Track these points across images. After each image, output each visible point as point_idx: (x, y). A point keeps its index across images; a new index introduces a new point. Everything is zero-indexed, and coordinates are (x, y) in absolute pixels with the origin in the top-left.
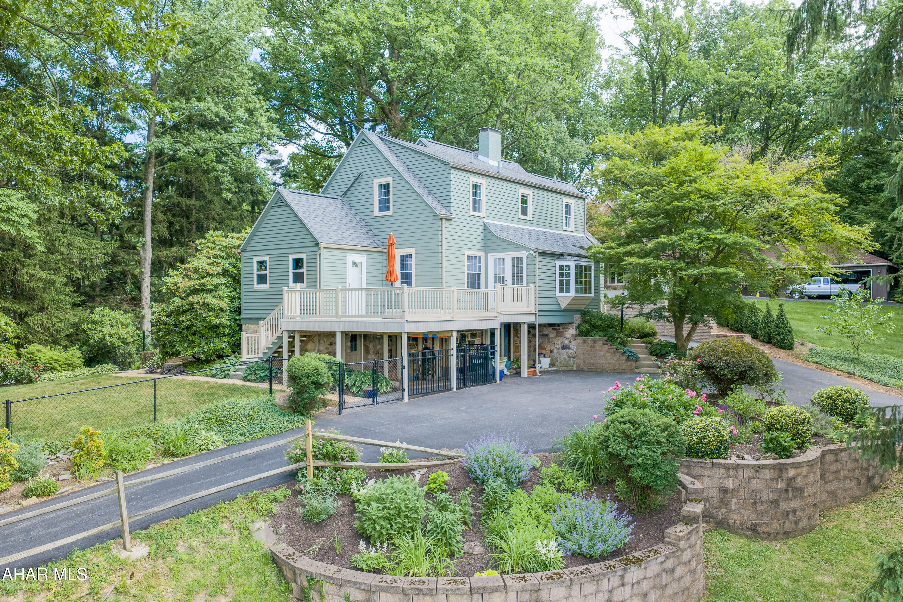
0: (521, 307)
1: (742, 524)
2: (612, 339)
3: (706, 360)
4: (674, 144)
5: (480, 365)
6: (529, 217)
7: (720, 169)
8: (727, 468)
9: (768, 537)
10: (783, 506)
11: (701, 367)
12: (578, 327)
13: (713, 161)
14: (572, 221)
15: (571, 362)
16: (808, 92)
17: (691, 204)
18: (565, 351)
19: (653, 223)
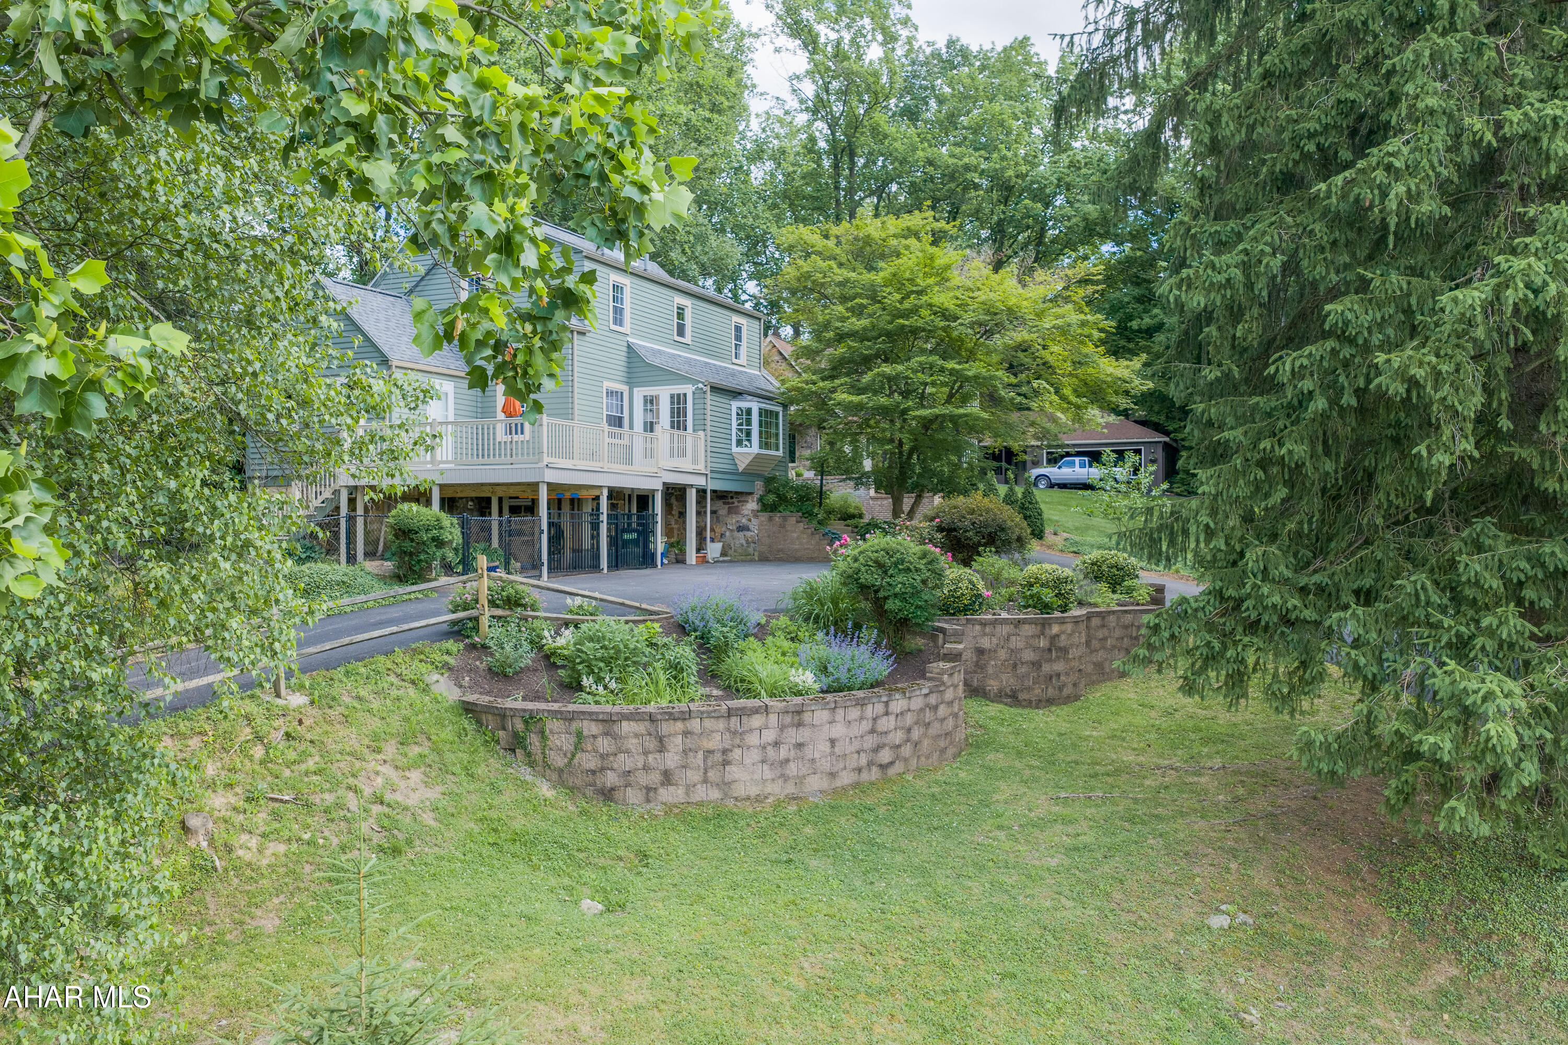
0: (686, 464)
1: (1000, 691)
2: (809, 515)
3: (947, 520)
4: (893, 242)
5: (635, 542)
6: (688, 339)
7: (956, 278)
8: (984, 624)
9: (1029, 704)
10: (1046, 668)
11: (940, 529)
12: (760, 500)
13: (947, 267)
14: (743, 351)
15: (751, 550)
16: (1058, 186)
17: (920, 323)
18: (741, 534)
19: (870, 348)
